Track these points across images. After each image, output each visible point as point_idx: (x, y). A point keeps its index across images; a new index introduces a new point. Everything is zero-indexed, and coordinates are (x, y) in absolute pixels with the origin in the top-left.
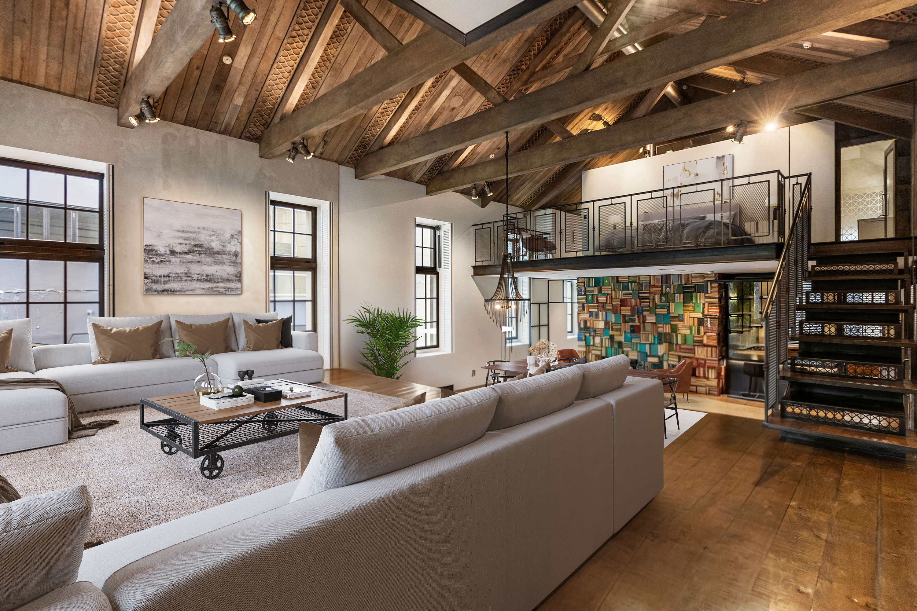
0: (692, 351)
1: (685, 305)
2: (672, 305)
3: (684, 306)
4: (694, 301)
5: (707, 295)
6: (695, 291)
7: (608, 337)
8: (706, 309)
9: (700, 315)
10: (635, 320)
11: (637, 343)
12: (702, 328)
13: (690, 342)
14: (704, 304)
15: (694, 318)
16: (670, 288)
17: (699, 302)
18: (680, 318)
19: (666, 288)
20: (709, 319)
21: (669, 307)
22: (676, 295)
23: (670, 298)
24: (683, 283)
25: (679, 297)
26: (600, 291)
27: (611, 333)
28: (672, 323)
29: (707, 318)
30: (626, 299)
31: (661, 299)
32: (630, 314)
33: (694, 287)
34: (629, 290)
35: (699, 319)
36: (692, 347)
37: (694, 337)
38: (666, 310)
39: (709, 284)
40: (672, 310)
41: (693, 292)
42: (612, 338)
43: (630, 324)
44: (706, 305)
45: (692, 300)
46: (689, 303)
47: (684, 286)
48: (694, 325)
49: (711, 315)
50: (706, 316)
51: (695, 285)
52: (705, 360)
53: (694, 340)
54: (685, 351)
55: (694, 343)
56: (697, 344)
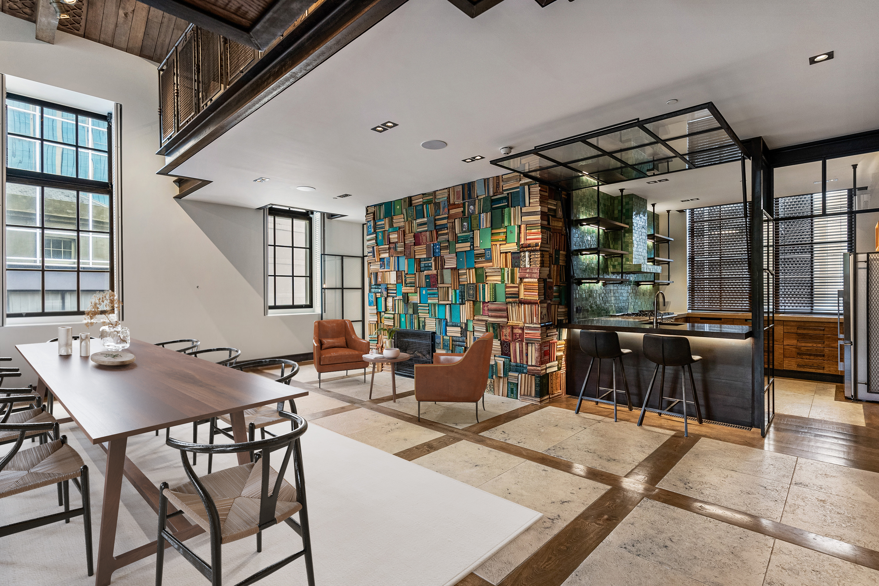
0: (504, 312)
1: (494, 231)
2: (477, 233)
3: (492, 234)
4: (506, 223)
5: (524, 210)
6: (508, 206)
7: (401, 297)
8: (522, 235)
9: (512, 247)
10: (431, 266)
11: (435, 305)
12: (517, 270)
13: (501, 297)
14: (520, 227)
15: (506, 253)
16: (474, 205)
17: (512, 224)
18: (488, 255)
19: (469, 206)
20: (527, 254)
21: (473, 238)
22: (482, 215)
23: (474, 223)
24: (491, 193)
25: (485, 219)
26: (391, 225)
27: (405, 289)
28: (477, 266)
29: (524, 252)
30: (421, 232)
31: (462, 226)
32: (425, 256)
33: (506, 198)
34: (424, 217)
35: (513, 253)
36: (504, 307)
37: (507, 287)
38: (469, 244)
39: (526, 187)
40: (477, 243)
41: (503, 208)
42: (405, 296)
43: (426, 273)
44: (523, 227)
45: (503, 222)
46: (500, 228)
47: (493, 198)
48: (506, 266)
49: (529, 246)
50: (522, 247)
51: (508, 194)
52: (522, 329)
53: (506, 294)
54: (493, 314)
55: (507, 298)
56: (511, 300)
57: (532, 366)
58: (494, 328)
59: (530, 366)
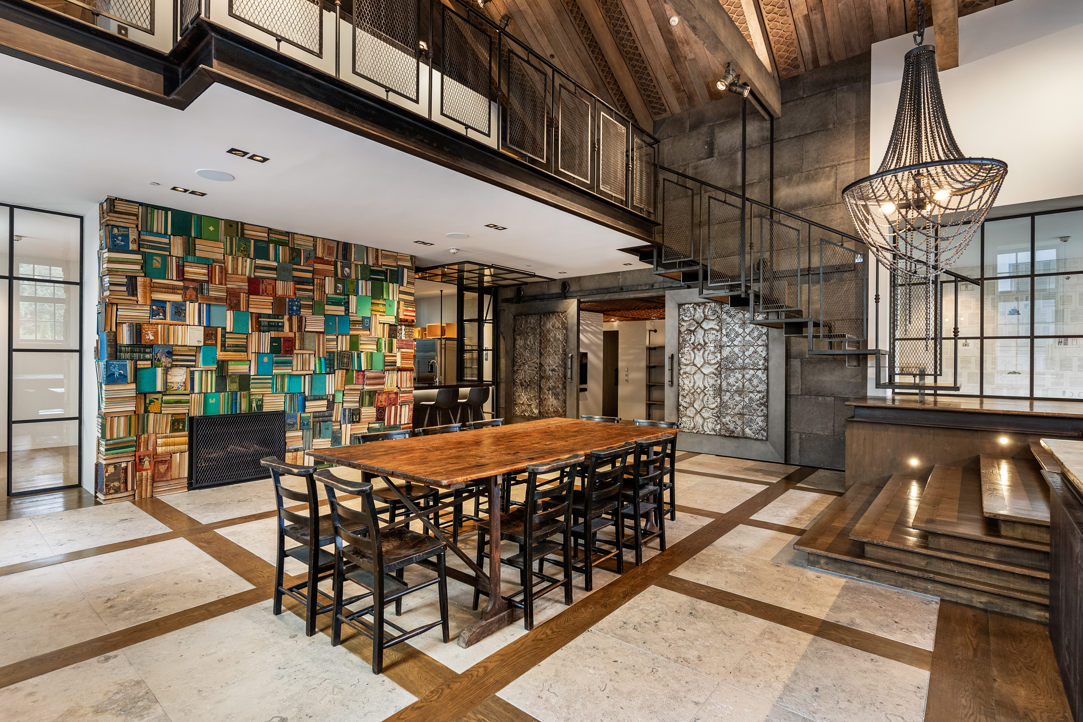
0: (380, 379)
1: (373, 301)
2: (353, 299)
3: (372, 303)
4: (385, 296)
5: (402, 288)
6: (386, 280)
7: (214, 367)
8: (401, 311)
9: (392, 320)
10: (283, 326)
11: (283, 376)
12: (395, 341)
13: (379, 365)
14: (398, 303)
15: (384, 324)
16: (350, 268)
17: (391, 298)
18: (365, 324)
19: (343, 268)
20: (403, 327)
21: (348, 302)
22: (360, 282)
23: (351, 288)
24: (370, 263)
25: (364, 287)
26: (189, 249)
27: (220, 355)
28: (352, 333)
29: (401, 325)
30: (264, 278)
31: (336, 288)
32: (270, 312)
33: (385, 273)
34: (268, 259)
35: (390, 325)
36: (381, 374)
37: (385, 356)
38: (343, 308)
39: (406, 270)
40: (353, 308)
41: (382, 280)
42: (222, 366)
43: (273, 334)
44: (402, 303)
45: (383, 295)
46: (379, 299)
47: (372, 268)
48: (384, 337)
49: (407, 321)
50: (401, 321)
51: (387, 269)
52: (396, 394)
53: (385, 362)
54: (372, 382)
55: (385, 366)
56: (389, 368)
57: (405, 424)
58: (370, 396)
59: (403, 425)
